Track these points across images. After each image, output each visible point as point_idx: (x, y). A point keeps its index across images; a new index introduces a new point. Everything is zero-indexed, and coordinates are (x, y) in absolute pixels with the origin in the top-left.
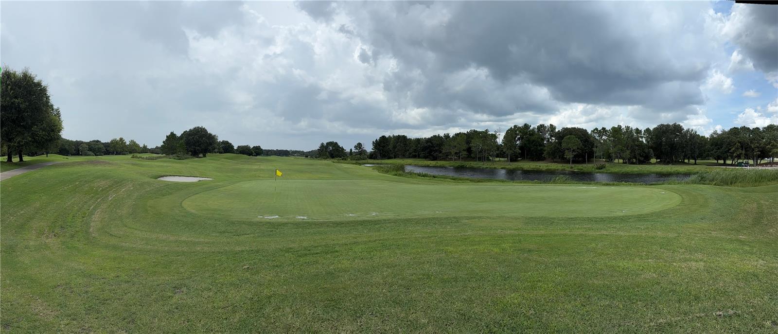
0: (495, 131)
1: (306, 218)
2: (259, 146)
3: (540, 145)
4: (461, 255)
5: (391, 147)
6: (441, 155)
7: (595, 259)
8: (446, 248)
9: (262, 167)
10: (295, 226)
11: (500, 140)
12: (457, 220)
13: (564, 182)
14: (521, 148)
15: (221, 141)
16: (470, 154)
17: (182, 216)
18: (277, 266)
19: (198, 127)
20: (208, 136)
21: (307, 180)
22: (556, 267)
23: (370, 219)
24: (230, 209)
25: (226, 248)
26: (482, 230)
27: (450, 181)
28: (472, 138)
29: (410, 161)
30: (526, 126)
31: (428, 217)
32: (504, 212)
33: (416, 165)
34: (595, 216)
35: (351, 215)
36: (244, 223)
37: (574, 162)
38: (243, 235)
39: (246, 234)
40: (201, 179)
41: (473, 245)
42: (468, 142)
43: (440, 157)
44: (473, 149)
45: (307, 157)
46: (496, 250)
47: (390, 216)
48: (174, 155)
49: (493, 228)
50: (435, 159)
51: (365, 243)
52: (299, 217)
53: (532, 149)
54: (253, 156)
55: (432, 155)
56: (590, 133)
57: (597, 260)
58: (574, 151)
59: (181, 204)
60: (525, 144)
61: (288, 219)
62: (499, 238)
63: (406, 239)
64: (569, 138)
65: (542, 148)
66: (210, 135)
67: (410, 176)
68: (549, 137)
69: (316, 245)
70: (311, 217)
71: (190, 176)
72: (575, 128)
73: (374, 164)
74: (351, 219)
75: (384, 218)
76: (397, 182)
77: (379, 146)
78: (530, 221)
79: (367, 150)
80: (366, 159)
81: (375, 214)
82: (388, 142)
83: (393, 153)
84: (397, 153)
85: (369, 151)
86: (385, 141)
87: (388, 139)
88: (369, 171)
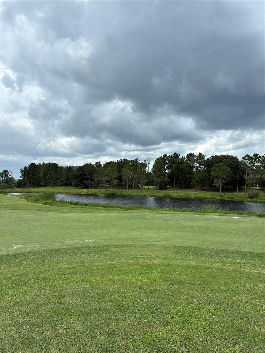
0: (145, 161)
3: (189, 174)
4: (107, 285)
5: (41, 175)
6: (92, 182)
7: (254, 302)
8: (91, 278)
11: (149, 168)
12: (106, 248)
13: (214, 212)
14: (170, 176)
16: (121, 182)
22: (209, 304)
23: (11, 253)
26: (131, 259)
27: (101, 209)
28: (123, 167)
29: (61, 189)
30: (176, 155)
31: (77, 246)
32: (153, 240)
33: (67, 194)
34: (250, 251)
37: (224, 190)
41: (120, 275)
42: (119, 171)
43: (92, 184)
44: (124, 177)
46: (143, 280)
47: (35, 247)
49: (142, 257)
50: (87, 187)
53: (180, 177)
55: (83, 183)
56: (240, 159)
57: (257, 303)
58: (223, 179)
60: (174, 172)
62: (147, 268)
63: (49, 271)
64: (218, 166)
65: (191, 176)
67: (60, 204)
68: (198, 165)
72: (224, 156)
73: (22, 193)
75: (28, 250)
76: (46, 211)
77: (28, 173)
78: (180, 250)
79: (14, 178)
80: (13, 187)
81: (17, 246)
82: (37, 170)
83: (44, 181)
84: (48, 181)
85: (17, 179)
86: (35, 168)
87: (38, 167)
88: (16, 200)
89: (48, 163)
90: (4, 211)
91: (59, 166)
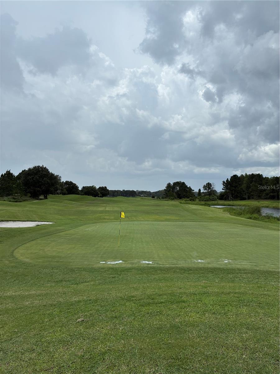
1: (151, 263)
2: (106, 187)
5: (244, 186)
9: (107, 209)
10: (140, 272)
15: (65, 182)
17: (12, 267)
18: (116, 317)
19: (39, 167)
20: (49, 176)
21: (153, 222)
23: (222, 267)
24: (70, 255)
25: (61, 300)
29: (267, 202)
35: (200, 261)
36: (85, 270)
38: (82, 283)
39: (86, 282)
40: (40, 223)
45: (153, 197)
47: (245, 264)
48: (10, 197)
51: (217, 294)
52: (144, 262)
54: (98, 197)
59: (13, 252)
61: (133, 264)
63: (269, 296)
66: (52, 175)
67: (267, 220)
69: (161, 293)
70: (156, 262)
71: (28, 221)
73: (224, 205)
74: (200, 266)
75: (239, 266)
76: (251, 226)
77: (231, 185)
79: (217, 190)
80: (216, 200)
81: (227, 261)
82: (240, 181)
83: (247, 194)
84: (252, 193)
85: (219, 192)
86: (237, 180)
87: (240, 178)
88: (219, 213)
89: (251, 174)
90: (210, 223)
91: (264, 177)
